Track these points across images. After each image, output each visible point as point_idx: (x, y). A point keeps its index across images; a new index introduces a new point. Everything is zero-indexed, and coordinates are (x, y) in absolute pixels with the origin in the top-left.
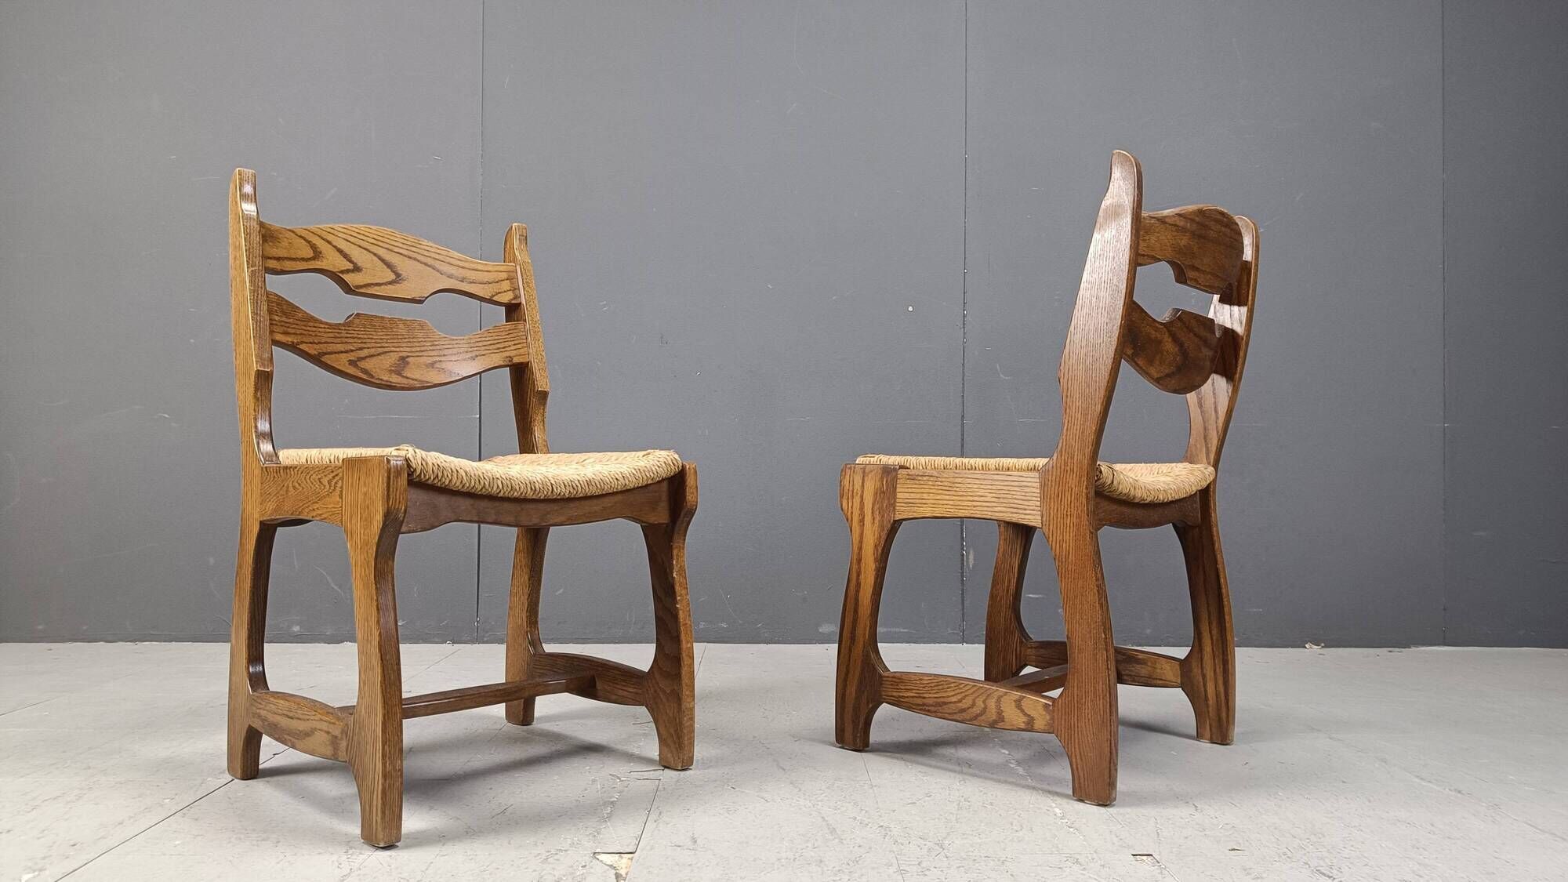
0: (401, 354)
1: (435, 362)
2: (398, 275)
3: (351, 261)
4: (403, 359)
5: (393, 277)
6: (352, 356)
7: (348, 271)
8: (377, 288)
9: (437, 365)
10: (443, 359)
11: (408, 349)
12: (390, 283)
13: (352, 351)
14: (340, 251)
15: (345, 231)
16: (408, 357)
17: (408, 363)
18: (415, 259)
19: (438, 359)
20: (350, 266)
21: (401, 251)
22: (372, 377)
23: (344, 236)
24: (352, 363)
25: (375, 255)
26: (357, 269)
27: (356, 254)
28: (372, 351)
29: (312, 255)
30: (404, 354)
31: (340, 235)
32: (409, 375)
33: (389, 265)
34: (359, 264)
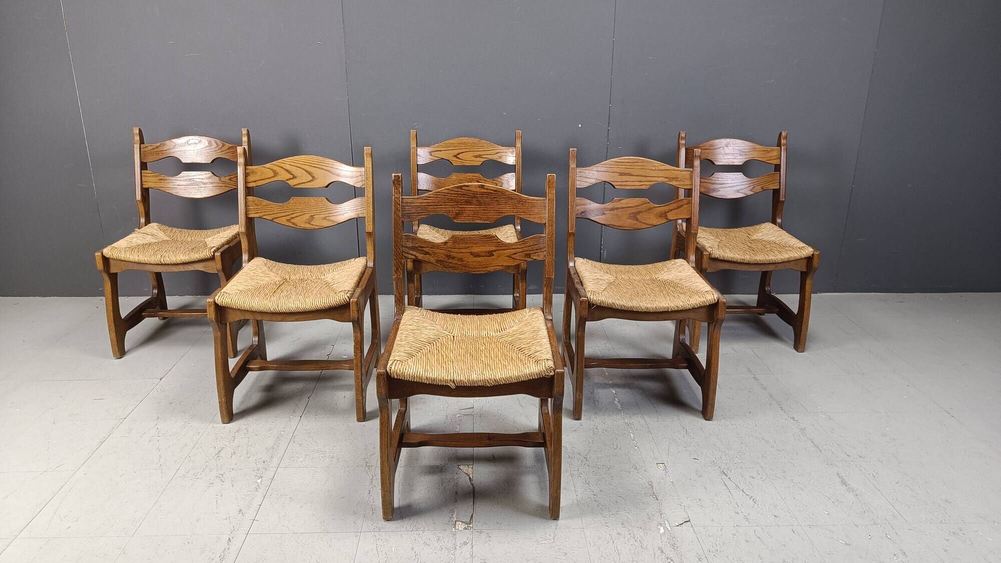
0: (311, 214)
1: (326, 217)
2: (313, 177)
3: (292, 174)
4: (312, 216)
5: (311, 178)
6: (288, 218)
7: (290, 179)
8: (303, 184)
9: (327, 218)
10: (330, 215)
11: (315, 212)
12: (309, 181)
13: (289, 215)
14: (287, 170)
15: (289, 160)
16: (314, 215)
17: (314, 218)
18: (322, 169)
19: (328, 215)
20: (292, 177)
21: (315, 165)
22: (297, 226)
23: (289, 163)
24: (288, 220)
25: (303, 169)
26: (294, 177)
27: (294, 170)
28: (298, 214)
29: (273, 175)
30: (313, 214)
31: (287, 163)
32: (314, 224)
33: (310, 173)
34: (296, 175)
